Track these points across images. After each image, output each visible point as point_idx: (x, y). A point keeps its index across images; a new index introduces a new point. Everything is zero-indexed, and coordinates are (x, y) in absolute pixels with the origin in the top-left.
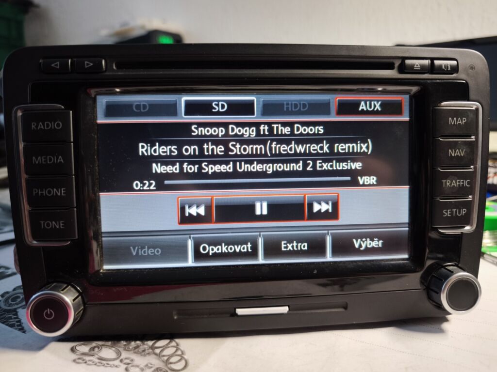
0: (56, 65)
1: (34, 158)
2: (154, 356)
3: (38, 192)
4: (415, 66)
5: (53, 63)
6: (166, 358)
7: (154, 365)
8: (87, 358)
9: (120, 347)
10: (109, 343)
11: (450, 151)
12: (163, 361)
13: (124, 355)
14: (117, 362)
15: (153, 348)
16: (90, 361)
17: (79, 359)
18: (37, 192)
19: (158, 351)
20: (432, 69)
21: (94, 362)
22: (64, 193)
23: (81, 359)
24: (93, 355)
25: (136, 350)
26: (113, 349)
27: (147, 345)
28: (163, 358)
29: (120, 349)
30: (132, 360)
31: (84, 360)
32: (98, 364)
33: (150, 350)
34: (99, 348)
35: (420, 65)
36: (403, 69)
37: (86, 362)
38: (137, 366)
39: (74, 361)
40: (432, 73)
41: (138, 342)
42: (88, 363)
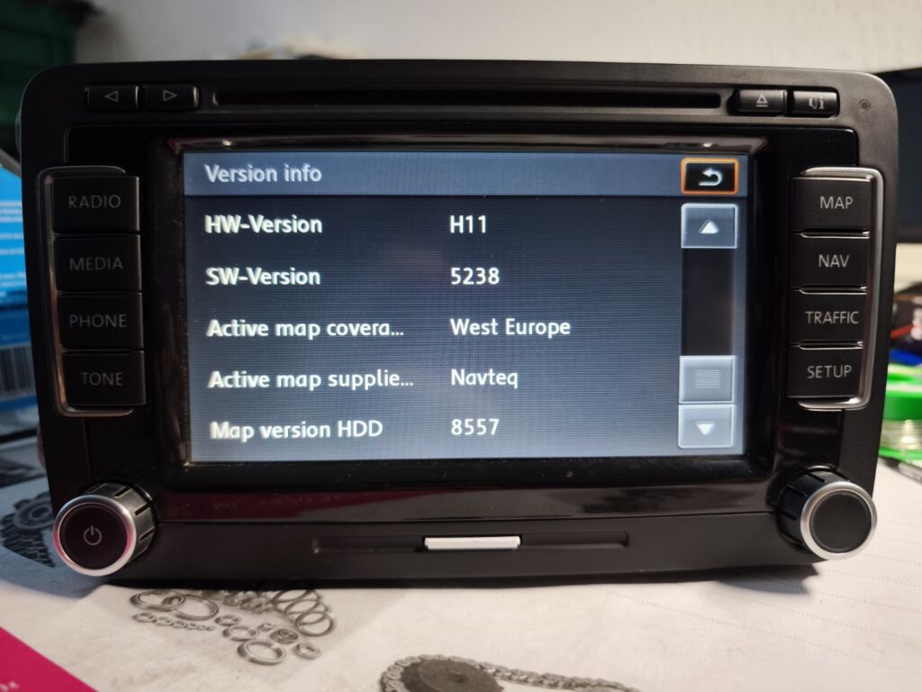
0: (113, 95)
1: (72, 260)
2: (275, 613)
3: (79, 321)
4: (758, 102)
5: (107, 94)
6: (296, 616)
7: (274, 626)
8: (158, 615)
9: (217, 599)
10: (200, 593)
11: (821, 257)
12: (291, 621)
13: (224, 611)
14: (210, 623)
15: (275, 601)
16: (161, 619)
17: (143, 615)
18: (76, 320)
19: (283, 606)
20: (790, 107)
21: (169, 621)
22: (123, 323)
23: (147, 616)
24: (168, 611)
25: (246, 605)
26: (206, 602)
27: (265, 597)
28: (290, 617)
29: (218, 603)
30: (237, 620)
31: (152, 617)
32: (176, 625)
33: (270, 605)
34: (180, 600)
35: (767, 99)
36: (735, 106)
37: (154, 621)
38: (245, 628)
39: (135, 617)
40: (789, 114)
41: (250, 593)
42: (159, 622)
